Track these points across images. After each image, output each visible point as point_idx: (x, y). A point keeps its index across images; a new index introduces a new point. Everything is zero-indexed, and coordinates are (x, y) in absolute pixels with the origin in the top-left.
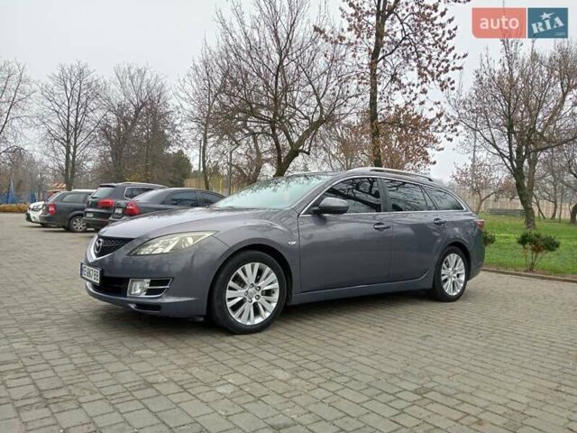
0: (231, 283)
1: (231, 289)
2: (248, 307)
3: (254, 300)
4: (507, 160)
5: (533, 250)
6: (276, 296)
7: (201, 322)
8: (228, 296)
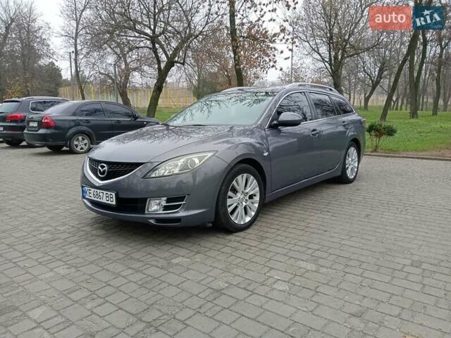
0: (230, 193)
1: (230, 197)
2: (240, 210)
3: (244, 204)
4: (327, 65)
5: (376, 136)
6: (257, 198)
7: (210, 227)
8: (228, 204)
